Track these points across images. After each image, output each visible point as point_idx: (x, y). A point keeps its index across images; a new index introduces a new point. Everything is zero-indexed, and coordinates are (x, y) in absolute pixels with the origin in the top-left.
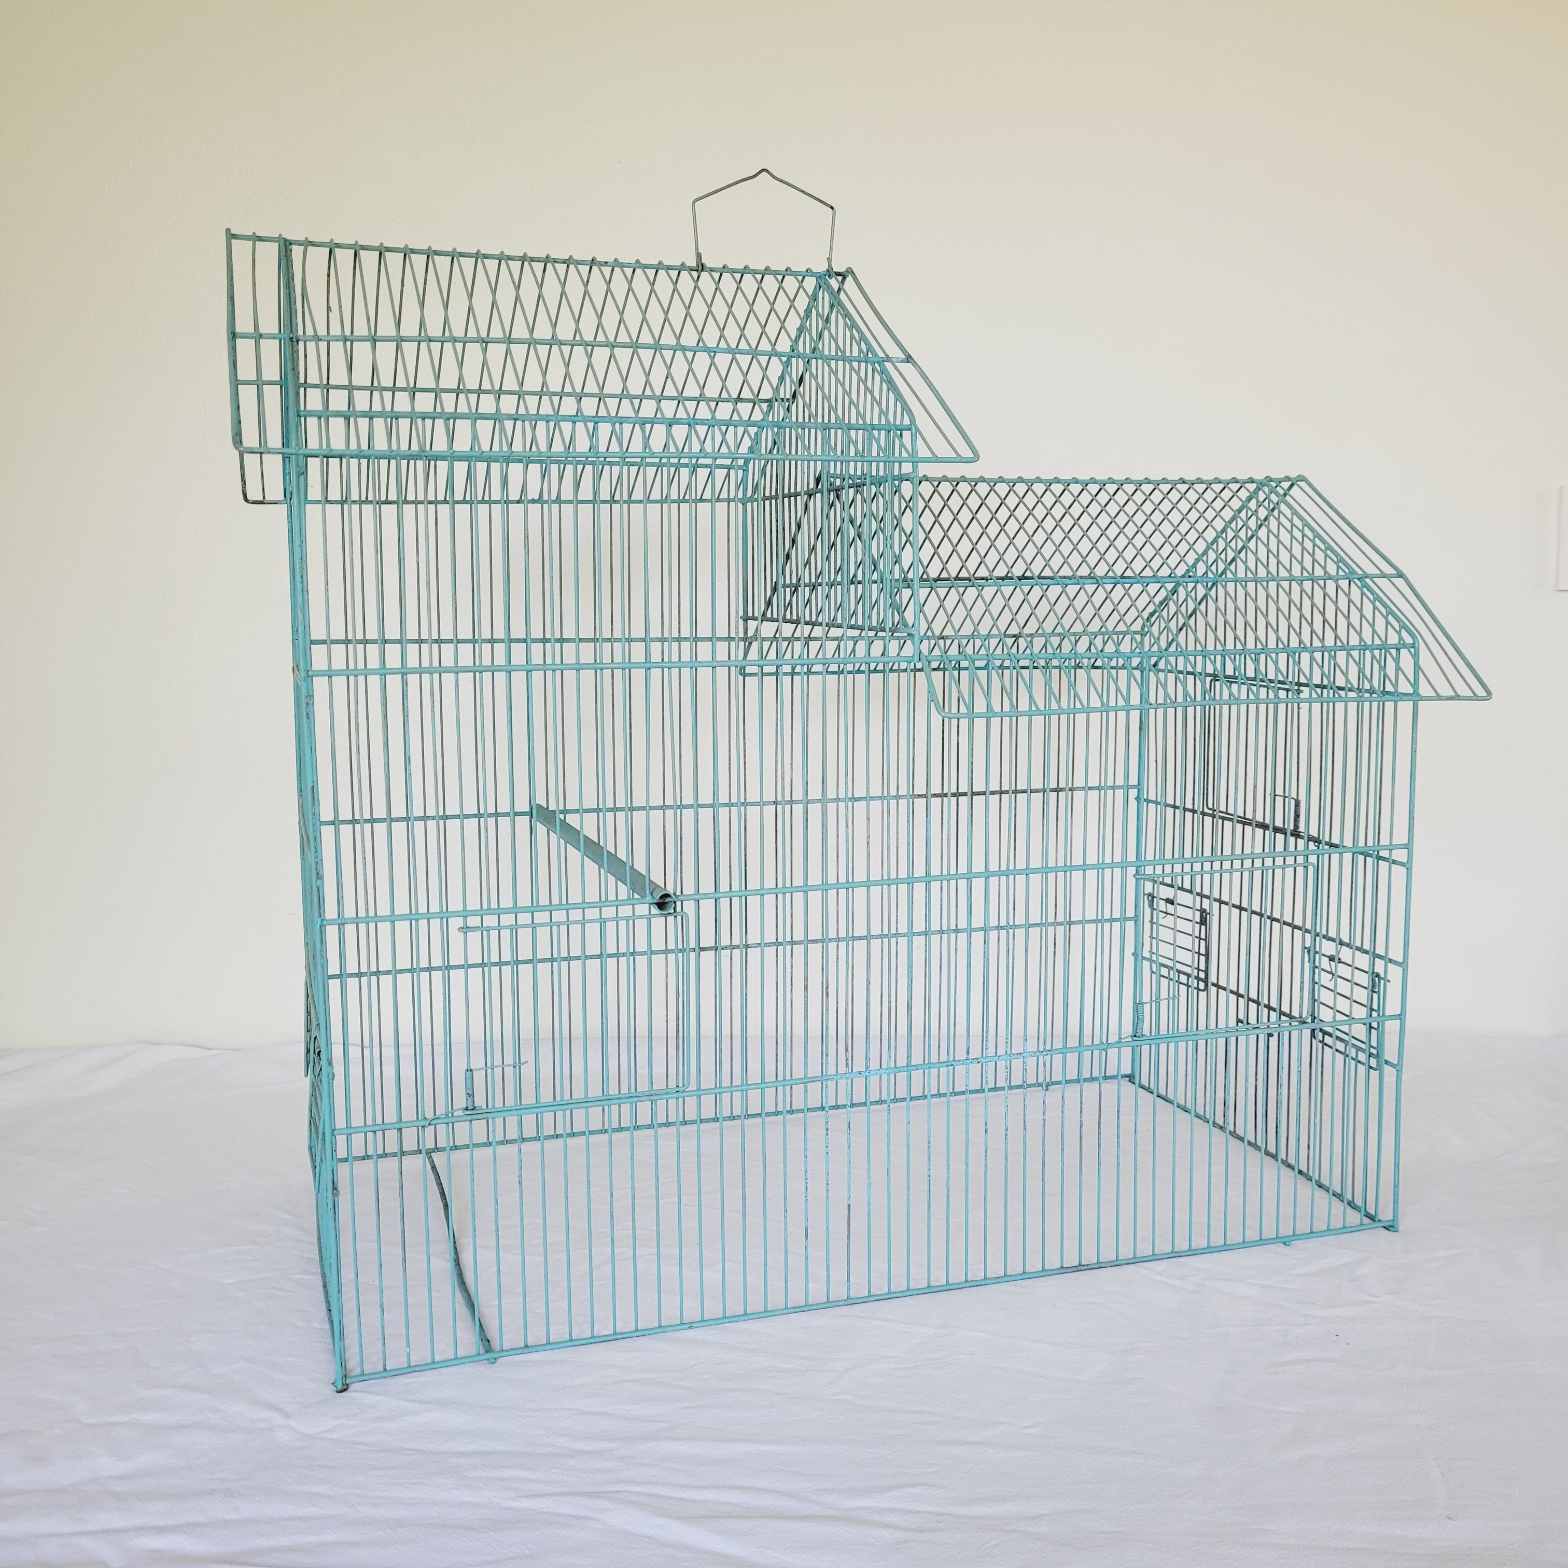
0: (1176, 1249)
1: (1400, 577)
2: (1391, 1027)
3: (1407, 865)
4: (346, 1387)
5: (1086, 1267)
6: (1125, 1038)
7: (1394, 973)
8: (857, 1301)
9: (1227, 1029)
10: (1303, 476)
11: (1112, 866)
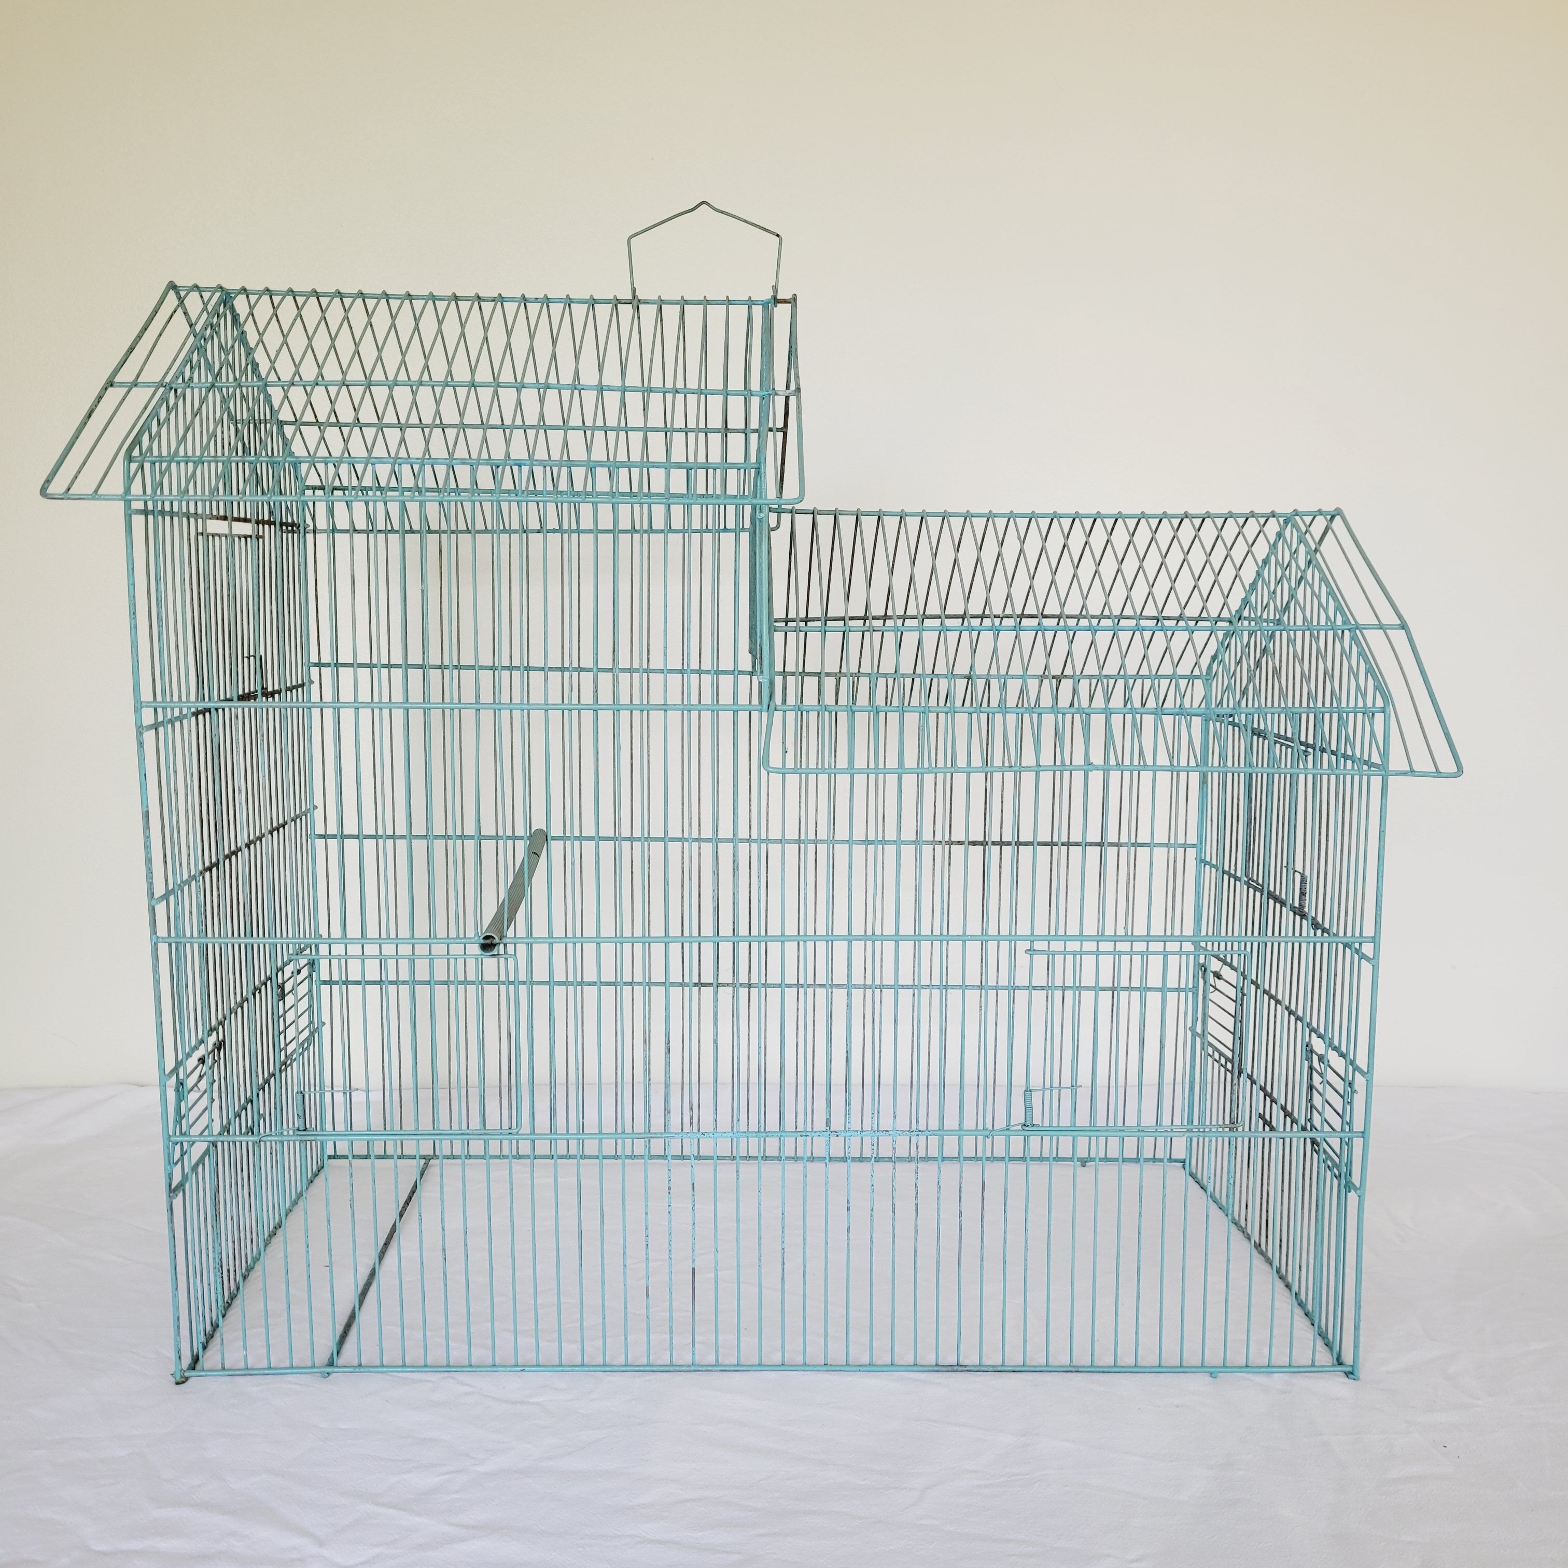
0: (1075, 1363)
1: (1403, 628)
2: (1358, 1143)
3: (1374, 961)
4: (184, 1380)
5: (964, 1369)
6: (1015, 1125)
7: (1360, 1081)
8: (700, 1369)
9: (1141, 1129)
10: (1340, 509)
11: (999, 938)
